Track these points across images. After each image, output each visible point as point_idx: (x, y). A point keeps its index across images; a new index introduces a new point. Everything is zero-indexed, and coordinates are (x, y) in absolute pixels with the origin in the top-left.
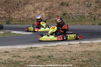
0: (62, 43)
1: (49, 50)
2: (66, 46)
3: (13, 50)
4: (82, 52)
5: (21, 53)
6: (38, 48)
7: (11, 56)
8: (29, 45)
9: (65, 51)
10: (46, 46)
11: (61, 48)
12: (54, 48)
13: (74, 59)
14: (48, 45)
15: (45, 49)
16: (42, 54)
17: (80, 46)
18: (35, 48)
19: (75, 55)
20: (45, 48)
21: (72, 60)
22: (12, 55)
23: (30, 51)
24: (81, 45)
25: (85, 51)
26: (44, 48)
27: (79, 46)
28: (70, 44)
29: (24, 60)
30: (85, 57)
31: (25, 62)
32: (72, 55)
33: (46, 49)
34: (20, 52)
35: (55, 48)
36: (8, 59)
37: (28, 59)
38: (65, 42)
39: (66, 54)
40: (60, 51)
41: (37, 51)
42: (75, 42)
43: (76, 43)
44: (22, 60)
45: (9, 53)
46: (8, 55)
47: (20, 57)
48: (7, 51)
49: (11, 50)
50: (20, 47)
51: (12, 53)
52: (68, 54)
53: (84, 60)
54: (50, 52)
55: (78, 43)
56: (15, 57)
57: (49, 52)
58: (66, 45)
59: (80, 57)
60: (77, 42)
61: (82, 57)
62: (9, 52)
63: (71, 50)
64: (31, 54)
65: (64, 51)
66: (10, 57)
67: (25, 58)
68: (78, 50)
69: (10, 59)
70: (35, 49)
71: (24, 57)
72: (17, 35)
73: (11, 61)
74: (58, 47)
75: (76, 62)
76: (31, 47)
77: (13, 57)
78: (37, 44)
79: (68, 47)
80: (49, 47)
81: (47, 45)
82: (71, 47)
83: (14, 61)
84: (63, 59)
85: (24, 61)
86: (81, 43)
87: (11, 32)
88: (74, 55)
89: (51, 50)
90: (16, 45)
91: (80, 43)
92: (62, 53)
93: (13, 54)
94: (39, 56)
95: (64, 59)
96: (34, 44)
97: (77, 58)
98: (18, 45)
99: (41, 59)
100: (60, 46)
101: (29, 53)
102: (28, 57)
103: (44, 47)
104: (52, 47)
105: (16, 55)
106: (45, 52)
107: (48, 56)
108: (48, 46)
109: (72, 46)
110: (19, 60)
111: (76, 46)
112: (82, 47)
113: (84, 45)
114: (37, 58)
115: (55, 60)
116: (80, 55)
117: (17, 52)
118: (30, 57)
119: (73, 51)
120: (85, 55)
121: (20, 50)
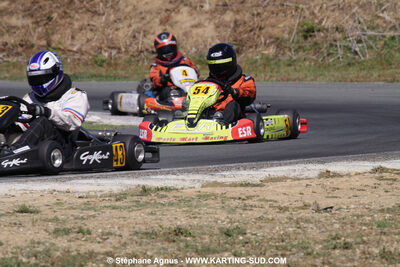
0: (291, 167)
1: (227, 203)
2: (308, 182)
3: (59, 203)
4: (382, 211)
5: (94, 216)
6: (174, 193)
7: (46, 230)
8: (134, 176)
9: (306, 206)
10: (215, 184)
11: (284, 191)
12: (251, 191)
13: (346, 246)
14: (223, 180)
15: (206, 197)
16: (195, 222)
17: (377, 182)
18: (162, 193)
19: (349, 226)
20: (209, 190)
21: (337, 251)
22: (52, 226)
23: (139, 205)
24: (381, 179)
26: (204, 190)
27: (371, 182)
28: (328, 174)
29: (109, 249)
30: (397, 237)
31: (112, 256)
32: (337, 226)
33: (213, 194)
34: (89, 209)
35: (259, 193)
36: (33, 242)
37: (125, 245)
39: (307, 221)
40: (281, 209)
41: (171, 204)
42: (354, 163)
43: (359, 171)
44: (96, 248)
45: (36, 216)
46: (34, 223)
47: (90, 234)
48: (27, 205)
49: (45, 201)
50: (91, 184)
51: (51, 216)
52: (319, 221)
53: (392, 250)
54: (233, 210)
55: (369, 169)
56: (67, 232)
57: (229, 212)
58: (307, 179)
59: (372, 238)
60: (361, 163)
61: (384, 238)
62: (37, 212)
63: (330, 202)
64: (140, 218)
65: (299, 208)
66: (42, 236)
67: (112, 240)
68: (365, 200)
69: (39, 243)
70: (163, 197)
71: (109, 234)
73: (47, 253)
74: (271, 186)
75: (353, 260)
76: (144, 187)
77: (56, 232)
78: (174, 174)
80: (230, 186)
81: (218, 178)
82: (334, 189)
83: (58, 254)
84: (293, 247)
85: (107, 254)
86: (381, 170)
88: (345, 223)
89: (235, 203)
90: (70, 179)
91: (375, 170)
92: (287, 214)
93: (56, 220)
94: (179, 232)
95: (295, 243)
96: (157, 174)
97: (359, 240)
98: (82, 178)
99: (187, 246)
100: (279, 184)
101: (133, 214)
102: (126, 234)
103: (203, 187)
104: (241, 185)
105: (68, 226)
106: (210, 210)
107: (221, 229)
108: (222, 185)
109: (336, 182)
110: (83, 250)
111: (356, 182)
112: (388, 187)
113: (395, 180)
114: (169, 241)
115: (254, 248)
116: (375, 227)
117: (76, 213)
118: (136, 233)
119: (338, 209)
121: (88, 203)
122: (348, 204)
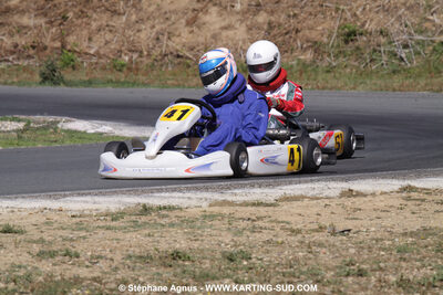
0: (310, 185)
1: (234, 224)
2: (327, 202)
3: (48, 223)
4: (405, 234)
5: (84, 238)
6: (177, 213)
7: (29, 253)
8: (137, 193)
9: (321, 228)
10: (225, 203)
11: (298, 211)
12: (262, 211)
13: (361, 273)
14: (233, 198)
15: (212, 217)
16: (196, 245)
17: (405, 202)
18: (164, 212)
19: (366, 251)
20: (216, 209)
21: (350, 279)
22: (36, 248)
23: (136, 226)
24: (409, 199)
25: (427, 231)
26: (212, 209)
27: (397, 203)
28: (350, 193)
29: (96, 274)
30: (418, 263)
31: (100, 282)
32: (352, 251)
33: (220, 215)
34: (81, 229)
35: (270, 214)
36: (13, 265)
37: (117, 268)
38: (326, 180)
39: (321, 245)
40: (293, 231)
41: (172, 225)
42: (381, 181)
43: (385, 190)
44: (83, 272)
45: (19, 237)
46: (17, 244)
47: (78, 257)
48: (11, 224)
49: (34, 220)
50: (85, 202)
51: (36, 237)
52: (334, 245)
53: (411, 277)
54: (239, 232)
55: (396, 188)
56: (52, 254)
57: (236, 235)
58: (327, 198)
59: (390, 264)
60: (389, 181)
61: (404, 264)
62: (22, 232)
63: (349, 225)
64: (136, 240)
65: (314, 230)
66: (25, 258)
67: (102, 264)
68: (387, 223)
69: (20, 267)
70: (164, 216)
71: (100, 257)
72: (90, 139)
73: (28, 278)
74: (285, 206)
75: (367, 289)
76: (144, 206)
77: (41, 255)
78: (180, 191)
79: (340, 210)
80: (241, 205)
81: (228, 196)
82: (356, 210)
83: (41, 278)
84: (302, 274)
85: (94, 279)
86: (409, 189)
87: (59, 126)
88: (362, 248)
89: (243, 224)
90: (65, 196)
91: (403, 189)
92: (299, 237)
93: (42, 241)
94: (176, 255)
95: (305, 269)
96: (160, 191)
97: (375, 266)
98: (79, 195)
99: (184, 272)
100: (295, 204)
101: (128, 235)
102: (118, 257)
103: (210, 206)
104: (254, 204)
105: (55, 248)
106: (215, 232)
107: (223, 253)
108: (231, 204)
109: (358, 202)
110: (68, 275)
111: (380, 203)
112: (415, 209)
113: (423, 200)
114: (165, 265)
115: (258, 274)
116: (394, 252)
117: (66, 233)
118: (130, 257)
119: (357, 232)
120: (423, 251)
121: (81, 222)
122: (367, 226)
